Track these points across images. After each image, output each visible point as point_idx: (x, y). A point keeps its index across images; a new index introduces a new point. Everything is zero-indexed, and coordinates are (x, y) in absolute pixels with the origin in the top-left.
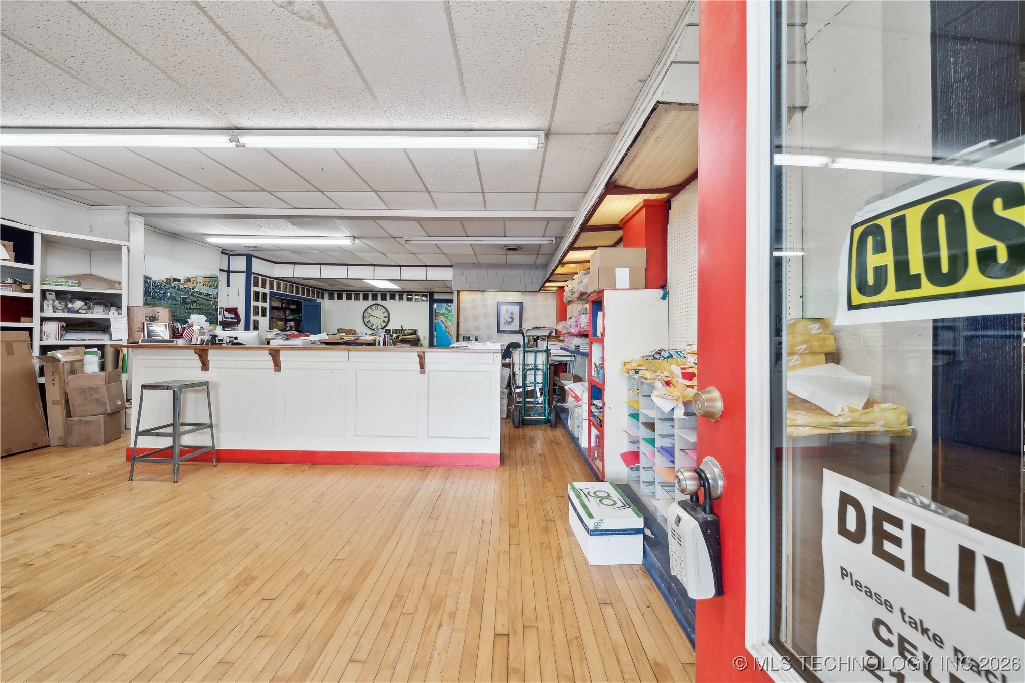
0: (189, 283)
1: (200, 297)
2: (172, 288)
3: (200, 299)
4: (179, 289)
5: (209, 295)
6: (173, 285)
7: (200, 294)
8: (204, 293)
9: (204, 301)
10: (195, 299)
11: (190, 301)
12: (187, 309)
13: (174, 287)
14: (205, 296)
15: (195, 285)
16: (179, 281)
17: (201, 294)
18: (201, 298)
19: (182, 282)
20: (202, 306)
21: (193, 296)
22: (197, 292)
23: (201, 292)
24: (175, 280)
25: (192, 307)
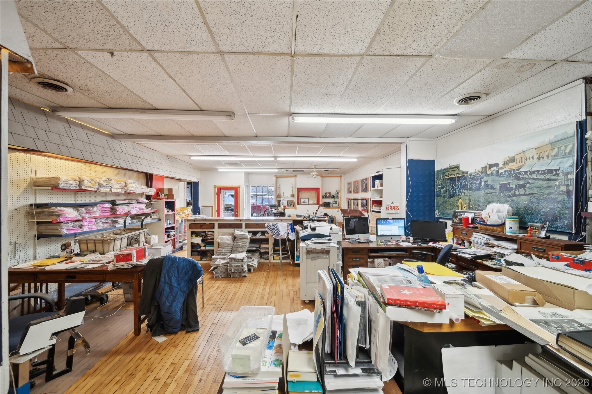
0: (511, 164)
1: (531, 179)
2: (489, 175)
3: (530, 181)
4: (498, 175)
5: (550, 171)
6: (488, 172)
7: (530, 174)
8: (538, 171)
9: (540, 183)
10: (521, 182)
11: (514, 186)
12: (509, 196)
13: (491, 174)
14: (541, 174)
15: (523, 163)
16: (497, 165)
17: (534, 172)
18: (534, 179)
19: (501, 165)
20: (535, 191)
21: (518, 178)
22: (526, 172)
23: (533, 169)
24: (491, 166)
25: (517, 193)
